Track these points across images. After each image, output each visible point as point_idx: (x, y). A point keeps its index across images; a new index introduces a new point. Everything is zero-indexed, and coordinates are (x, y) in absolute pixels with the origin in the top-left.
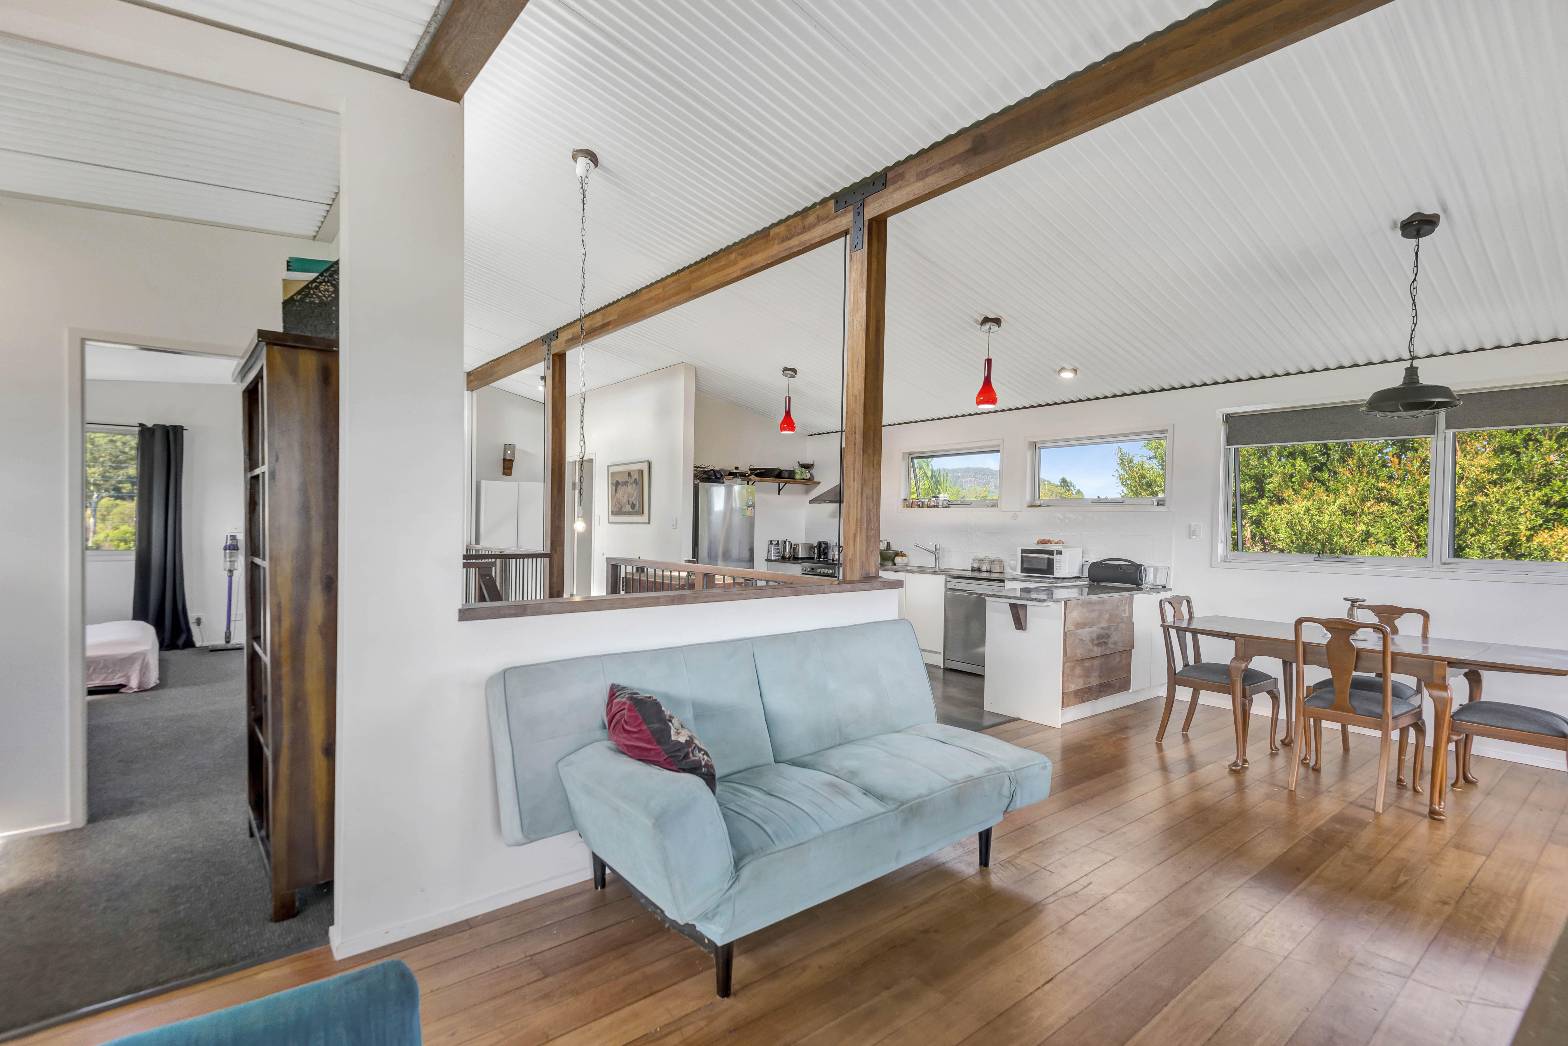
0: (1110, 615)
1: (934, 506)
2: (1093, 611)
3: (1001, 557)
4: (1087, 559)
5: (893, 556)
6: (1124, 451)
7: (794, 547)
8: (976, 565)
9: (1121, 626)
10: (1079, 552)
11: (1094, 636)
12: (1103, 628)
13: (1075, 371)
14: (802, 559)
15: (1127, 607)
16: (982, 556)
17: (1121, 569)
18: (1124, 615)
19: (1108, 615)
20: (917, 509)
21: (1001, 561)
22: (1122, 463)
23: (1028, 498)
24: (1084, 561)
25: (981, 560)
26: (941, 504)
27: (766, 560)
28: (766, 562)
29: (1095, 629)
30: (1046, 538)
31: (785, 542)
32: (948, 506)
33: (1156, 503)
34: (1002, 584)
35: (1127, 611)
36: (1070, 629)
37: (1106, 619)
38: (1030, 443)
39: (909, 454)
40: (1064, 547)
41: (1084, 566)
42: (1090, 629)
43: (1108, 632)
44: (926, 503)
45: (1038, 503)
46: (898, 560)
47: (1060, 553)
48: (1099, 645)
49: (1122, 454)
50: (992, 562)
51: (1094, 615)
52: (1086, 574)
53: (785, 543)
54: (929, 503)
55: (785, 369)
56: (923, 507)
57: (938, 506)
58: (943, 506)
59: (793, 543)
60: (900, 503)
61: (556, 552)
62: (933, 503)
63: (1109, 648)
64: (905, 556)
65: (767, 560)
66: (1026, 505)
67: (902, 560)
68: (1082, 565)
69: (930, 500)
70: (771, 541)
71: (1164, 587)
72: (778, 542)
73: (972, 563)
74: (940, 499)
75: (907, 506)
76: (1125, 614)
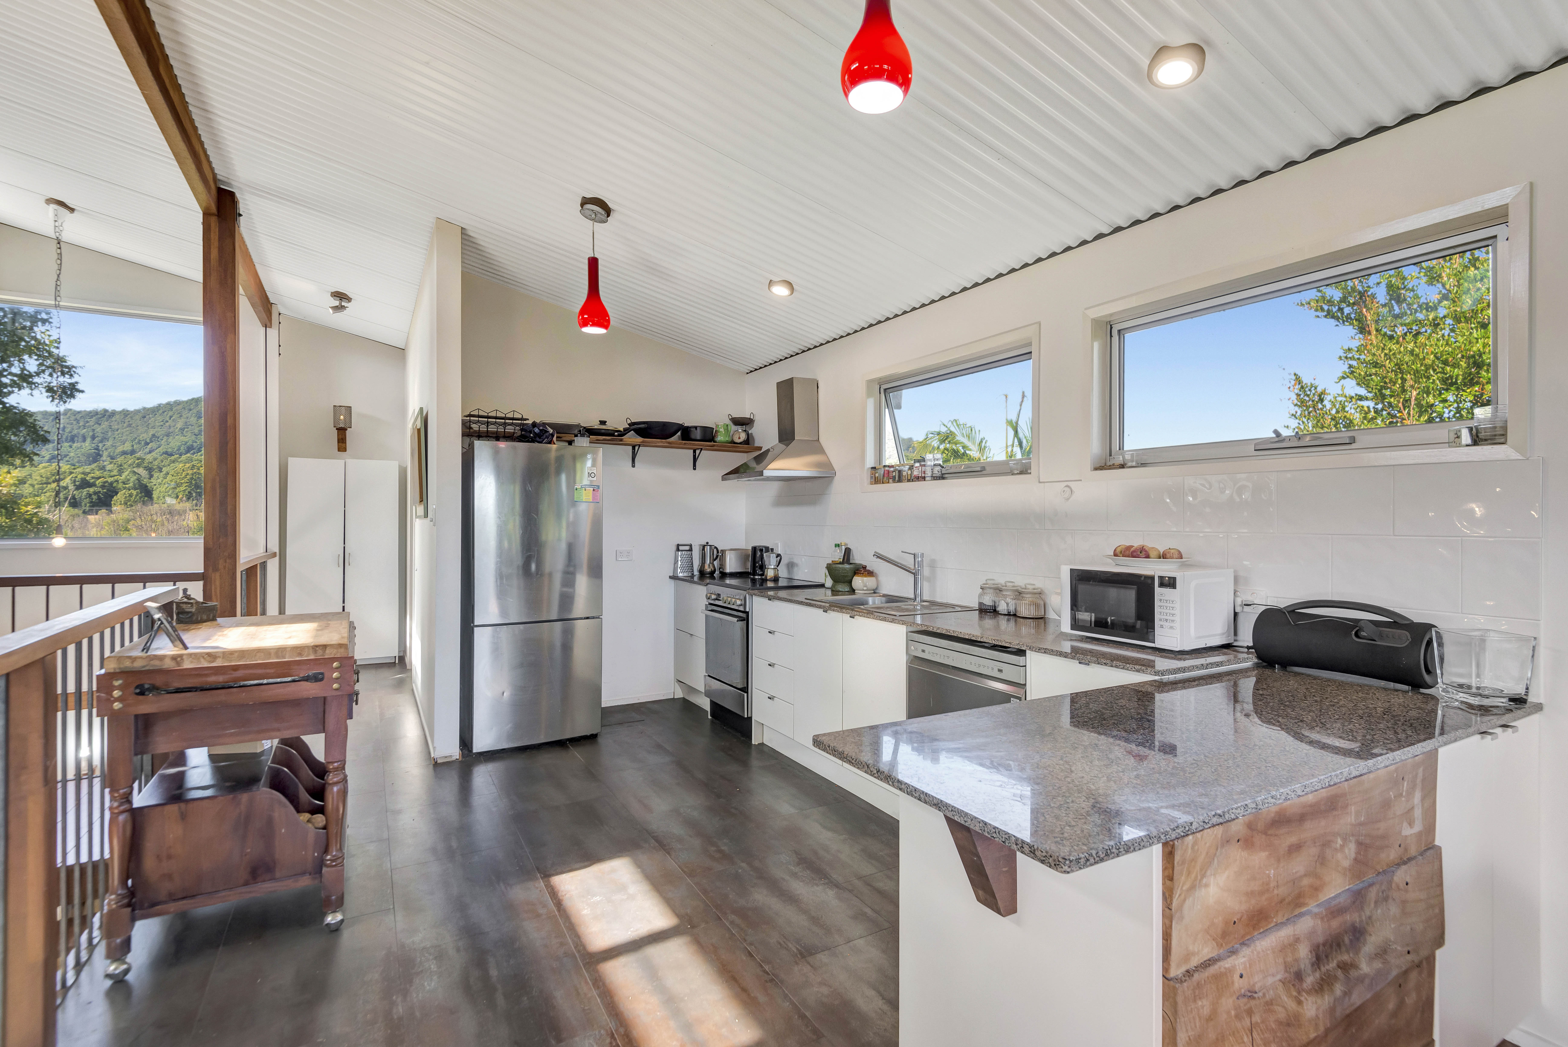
0: (1359, 844)
1: (918, 479)
2: (1295, 849)
3: (1039, 583)
4: (1249, 599)
5: (850, 574)
6: (1307, 380)
7: (719, 555)
8: (988, 601)
9: (1401, 875)
10: (1226, 579)
11: (1304, 952)
12: (1335, 911)
13: (1198, 50)
14: (733, 575)
15: (1418, 796)
16: (1001, 580)
17: (1357, 635)
18: (1407, 831)
19: (1351, 849)
20: (892, 486)
21: (1040, 593)
22: (1302, 403)
23: (1095, 447)
24: (1239, 601)
25: (998, 590)
26: (929, 473)
27: (670, 577)
28: (672, 581)
29: (1305, 925)
30: (1136, 543)
31: (704, 546)
32: (942, 477)
33: (1466, 438)
34: (1020, 660)
35: (1418, 813)
36: (1194, 962)
37: (1346, 863)
38: (1096, 322)
39: (881, 382)
40: (1187, 566)
41: (1241, 618)
42: (1285, 933)
43: (1352, 917)
44: (904, 474)
45: (1119, 460)
46: (858, 582)
47: (1170, 583)
48: (1323, 985)
49: (1302, 387)
50: (1019, 594)
51: (1299, 866)
52: (1246, 638)
53: (703, 549)
54: (909, 472)
55: (585, 201)
56: (900, 481)
57: (924, 478)
58: (934, 478)
59: (720, 549)
60: (866, 477)
61: (216, 569)
62: (916, 473)
63: (1361, 980)
64: (871, 574)
65: (674, 578)
66: (1088, 466)
67: (863, 581)
68: (1236, 614)
69: (911, 468)
70: (678, 545)
71: (1519, 701)
72: (691, 546)
73: (980, 596)
74: (929, 463)
75: (876, 481)
76: (1411, 824)
